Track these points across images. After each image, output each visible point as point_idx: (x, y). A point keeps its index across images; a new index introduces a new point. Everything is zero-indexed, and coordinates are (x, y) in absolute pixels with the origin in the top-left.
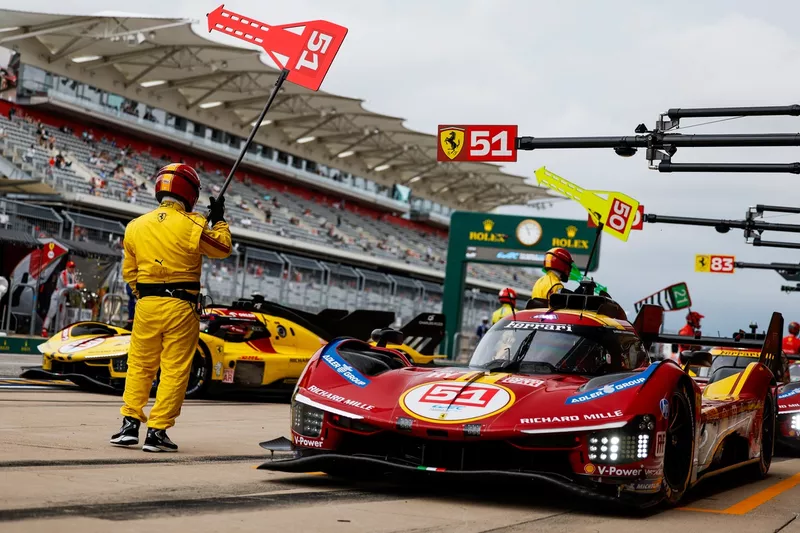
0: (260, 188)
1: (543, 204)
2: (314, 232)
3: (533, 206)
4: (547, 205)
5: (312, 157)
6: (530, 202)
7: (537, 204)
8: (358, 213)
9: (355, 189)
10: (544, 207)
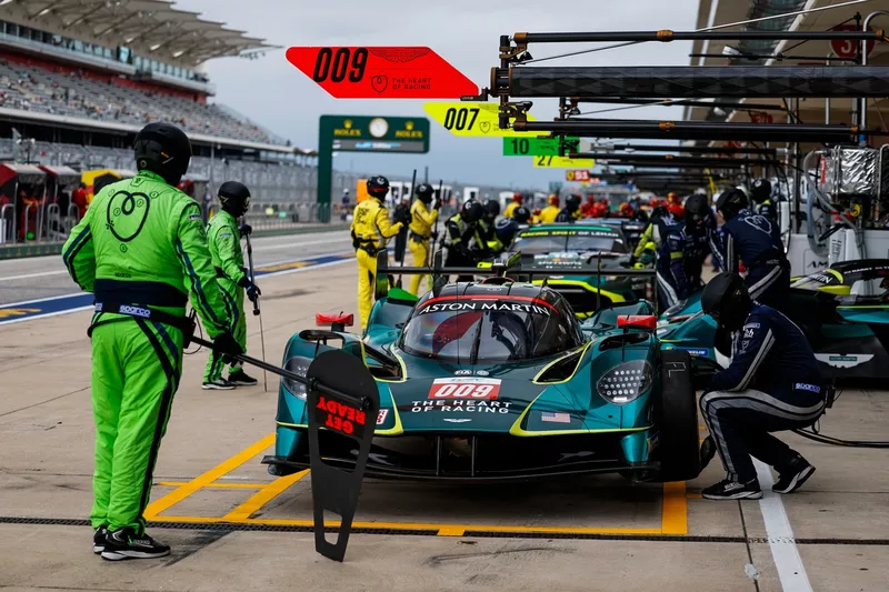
0: (22, 68)
1: (256, 53)
2: (36, 99)
3: (246, 56)
4: (259, 55)
5: (48, 29)
6: (243, 52)
7: (250, 54)
8: (63, 74)
9: (75, 53)
10: (256, 57)
